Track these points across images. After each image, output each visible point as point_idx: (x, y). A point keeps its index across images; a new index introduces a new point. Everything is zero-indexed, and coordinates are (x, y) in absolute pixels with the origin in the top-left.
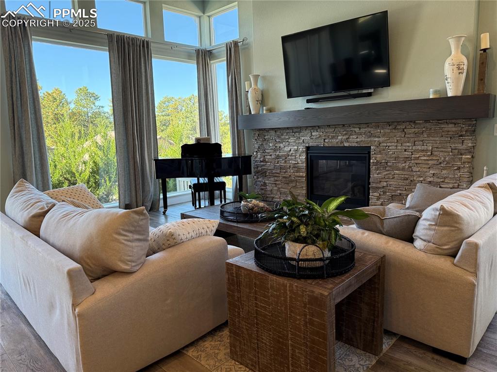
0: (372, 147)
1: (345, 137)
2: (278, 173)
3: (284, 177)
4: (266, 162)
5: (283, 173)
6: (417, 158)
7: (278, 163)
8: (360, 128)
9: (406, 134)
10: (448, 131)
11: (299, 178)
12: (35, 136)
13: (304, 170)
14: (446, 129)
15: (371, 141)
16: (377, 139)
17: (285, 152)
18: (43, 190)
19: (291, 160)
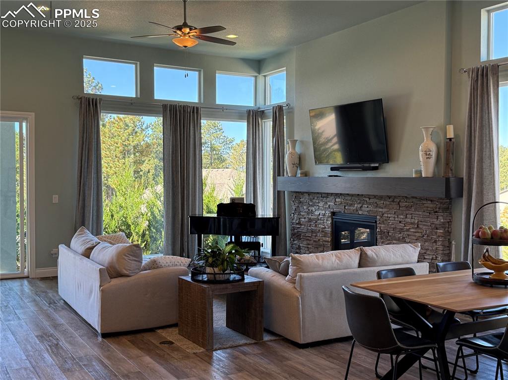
0: (378, 217)
1: (359, 206)
2: (310, 237)
3: (315, 241)
4: (301, 225)
5: (314, 237)
6: (408, 230)
7: (310, 226)
8: (370, 198)
9: (400, 207)
10: (428, 207)
11: (326, 243)
12: (95, 192)
13: (329, 235)
14: (426, 205)
15: (377, 211)
16: (381, 210)
17: (315, 215)
18: (96, 235)
19: (320, 224)
